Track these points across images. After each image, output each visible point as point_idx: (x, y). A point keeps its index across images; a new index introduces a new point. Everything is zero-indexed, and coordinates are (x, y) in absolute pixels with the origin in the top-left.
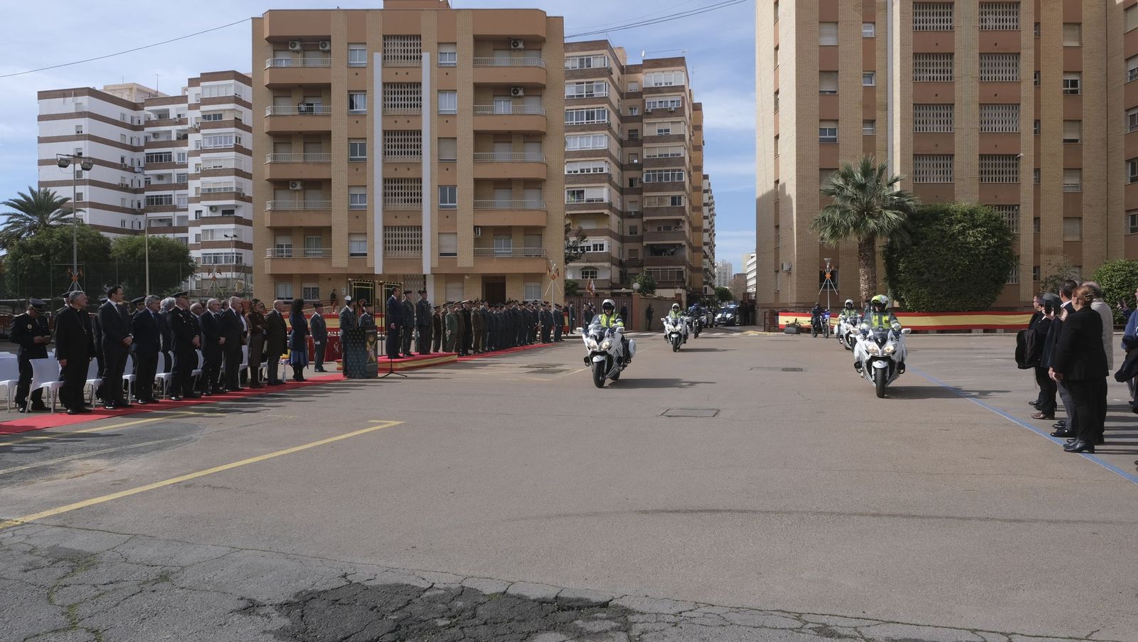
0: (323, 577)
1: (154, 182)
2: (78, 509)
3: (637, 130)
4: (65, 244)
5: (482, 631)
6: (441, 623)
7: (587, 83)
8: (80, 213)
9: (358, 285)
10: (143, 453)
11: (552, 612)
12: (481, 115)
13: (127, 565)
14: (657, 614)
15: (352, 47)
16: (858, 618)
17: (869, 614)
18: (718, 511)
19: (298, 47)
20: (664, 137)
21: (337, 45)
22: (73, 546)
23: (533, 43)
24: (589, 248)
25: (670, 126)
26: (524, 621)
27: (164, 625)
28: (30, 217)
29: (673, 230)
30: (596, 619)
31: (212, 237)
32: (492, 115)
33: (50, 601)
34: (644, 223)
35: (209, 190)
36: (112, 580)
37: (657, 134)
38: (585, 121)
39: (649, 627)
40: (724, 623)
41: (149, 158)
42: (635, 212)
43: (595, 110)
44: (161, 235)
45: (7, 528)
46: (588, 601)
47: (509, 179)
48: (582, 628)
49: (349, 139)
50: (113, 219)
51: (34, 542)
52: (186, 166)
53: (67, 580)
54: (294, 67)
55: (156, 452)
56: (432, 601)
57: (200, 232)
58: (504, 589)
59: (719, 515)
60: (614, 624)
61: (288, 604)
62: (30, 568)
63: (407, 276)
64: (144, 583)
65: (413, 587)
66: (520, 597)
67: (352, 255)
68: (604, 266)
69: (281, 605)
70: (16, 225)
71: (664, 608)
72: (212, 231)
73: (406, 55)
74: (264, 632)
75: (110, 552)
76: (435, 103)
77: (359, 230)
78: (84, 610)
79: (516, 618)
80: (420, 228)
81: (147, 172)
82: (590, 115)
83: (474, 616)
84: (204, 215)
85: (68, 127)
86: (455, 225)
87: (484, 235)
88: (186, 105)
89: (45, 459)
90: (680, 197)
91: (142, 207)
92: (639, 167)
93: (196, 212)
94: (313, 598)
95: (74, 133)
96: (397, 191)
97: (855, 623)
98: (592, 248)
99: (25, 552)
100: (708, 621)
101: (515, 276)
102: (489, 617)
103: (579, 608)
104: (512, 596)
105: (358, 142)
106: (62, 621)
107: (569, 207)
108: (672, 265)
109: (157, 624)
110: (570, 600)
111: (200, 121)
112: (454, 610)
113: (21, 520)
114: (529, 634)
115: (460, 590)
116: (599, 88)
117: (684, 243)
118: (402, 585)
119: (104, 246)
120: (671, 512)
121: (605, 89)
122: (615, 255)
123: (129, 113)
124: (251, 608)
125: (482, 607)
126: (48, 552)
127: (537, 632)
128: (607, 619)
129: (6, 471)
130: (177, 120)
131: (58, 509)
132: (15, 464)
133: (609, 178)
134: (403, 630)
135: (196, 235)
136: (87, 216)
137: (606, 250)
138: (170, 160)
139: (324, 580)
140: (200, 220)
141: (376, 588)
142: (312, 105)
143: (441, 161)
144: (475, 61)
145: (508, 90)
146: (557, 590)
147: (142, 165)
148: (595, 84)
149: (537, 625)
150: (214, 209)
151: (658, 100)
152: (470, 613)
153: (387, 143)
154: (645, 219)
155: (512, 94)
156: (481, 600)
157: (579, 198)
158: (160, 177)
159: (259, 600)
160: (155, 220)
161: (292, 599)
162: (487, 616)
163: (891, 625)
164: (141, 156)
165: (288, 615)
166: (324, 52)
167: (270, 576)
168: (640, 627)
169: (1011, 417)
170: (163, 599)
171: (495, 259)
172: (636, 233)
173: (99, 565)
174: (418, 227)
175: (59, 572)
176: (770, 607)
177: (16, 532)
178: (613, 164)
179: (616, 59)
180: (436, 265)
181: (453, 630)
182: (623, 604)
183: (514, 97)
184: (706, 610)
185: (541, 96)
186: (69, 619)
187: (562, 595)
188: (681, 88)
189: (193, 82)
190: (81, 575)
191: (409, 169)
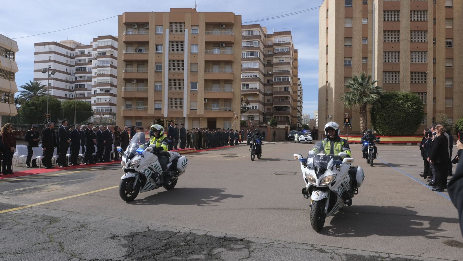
0: (141, 228)
1: (78, 79)
2: (51, 202)
3: (271, 60)
4: (43, 103)
5: (196, 247)
6: (182, 244)
7: (251, 41)
8: (49, 91)
9: (157, 121)
10: (74, 183)
11: (222, 242)
12: (208, 54)
13: (69, 222)
14: (260, 243)
15: (158, 27)
16: (334, 247)
17: (339, 245)
18: (289, 209)
19: (136, 27)
20: (282, 63)
21: (151, 26)
22: (50, 215)
23: (229, 26)
24: (250, 108)
25: (284, 59)
26: (212, 244)
27: (83, 242)
28: (30, 92)
29: (285, 100)
30: (238, 244)
31: (101, 101)
32: (212, 54)
33: (43, 233)
34: (273, 98)
35: (100, 82)
36: (65, 226)
37: (279, 62)
38: (250, 56)
39: (256, 247)
40: (284, 247)
41: (77, 69)
42: (270, 93)
43: (254, 52)
44: (81, 100)
45: (26, 208)
46: (236, 238)
47: (219, 80)
48: (232, 247)
49: (155, 63)
50: (62, 94)
51: (35, 213)
52: (91, 73)
53: (49, 226)
54: (135, 34)
55: (79, 183)
56: (179, 237)
57: (96, 99)
58: (206, 233)
59: (289, 211)
60: (244, 246)
61: (127, 236)
62: (35, 222)
63: (177, 118)
64: (76, 228)
65: (173, 232)
66: (211, 236)
67: (155, 109)
68: (256, 115)
69: (125, 237)
70: (24, 95)
71: (264, 242)
72: (101, 98)
73: (178, 30)
74: (119, 245)
75: (64, 217)
76: (189, 49)
77: (158, 99)
78: (55, 236)
79: (209, 243)
80: (183, 99)
81: (76, 75)
82: (252, 54)
83: (194, 242)
84: (98, 92)
85: (46, 57)
86: (196, 97)
87: (209, 102)
88: (92, 49)
89: (38, 185)
90: (288, 88)
91: (74, 89)
92: (271, 75)
93: (95, 91)
94: (136, 234)
95: (48, 60)
96: (174, 84)
97: (333, 248)
98: (252, 108)
99: (33, 217)
100: (279, 246)
101: (220, 119)
102: (199, 242)
103: (232, 241)
104: (208, 236)
105: (159, 64)
106: (47, 239)
107: (243, 91)
108: (285, 115)
109: (81, 241)
110: (229, 238)
111: (97, 55)
112: (187, 240)
113: (31, 205)
114: (213, 248)
115: (190, 233)
116: (256, 43)
117: (289, 106)
118: (169, 231)
119: (58, 104)
120: (271, 209)
121: (258, 44)
122: (261, 110)
123: (69, 52)
124: (114, 237)
125: (197, 239)
126: (41, 217)
127: (216, 248)
128: (242, 244)
129: (24, 189)
130: (88, 55)
131: (44, 202)
132: (28, 186)
133: (259, 80)
134: (168, 246)
135: (94, 100)
136: (52, 92)
137: (257, 108)
138: (85, 70)
139: (140, 229)
140: (96, 94)
141: (159, 232)
142: (141, 49)
143: (192, 72)
144: (206, 33)
145: (219, 44)
146: (225, 234)
147: (74, 72)
148: (254, 42)
149: (216, 246)
150: (102, 90)
151: (279, 48)
152: (193, 241)
153: (170, 65)
154: (274, 96)
155: (220, 46)
156: (197, 237)
157: (247, 87)
158: (81, 77)
159: (117, 234)
160: (78, 94)
161: (129, 234)
162: (198, 242)
163: (346, 249)
164: (74, 69)
165: (127, 240)
166: (146, 28)
167: (121, 227)
168: (254, 247)
169: (413, 178)
170: (83, 233)
171: (212, 112)
172: (270, 102)
173: (60, 221)
174: (182, 98)
175: (46, 223)
176: (302, 242)
177: (29, 210)
178: (261, 74)
179: (263, 32)
180: (189, 114)
181: (186, 246)
182: (249, 240)
183: (221, 47)
184: (279, 242)
185: (232, 47)
186: (50, 239)
187: (226, 236)
188: (289, 44)
189: (95, 40)
190: (53, 225)
191: (179, 75)
